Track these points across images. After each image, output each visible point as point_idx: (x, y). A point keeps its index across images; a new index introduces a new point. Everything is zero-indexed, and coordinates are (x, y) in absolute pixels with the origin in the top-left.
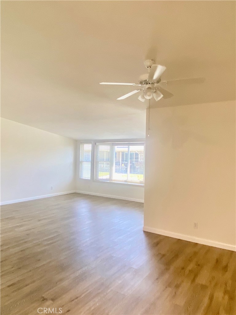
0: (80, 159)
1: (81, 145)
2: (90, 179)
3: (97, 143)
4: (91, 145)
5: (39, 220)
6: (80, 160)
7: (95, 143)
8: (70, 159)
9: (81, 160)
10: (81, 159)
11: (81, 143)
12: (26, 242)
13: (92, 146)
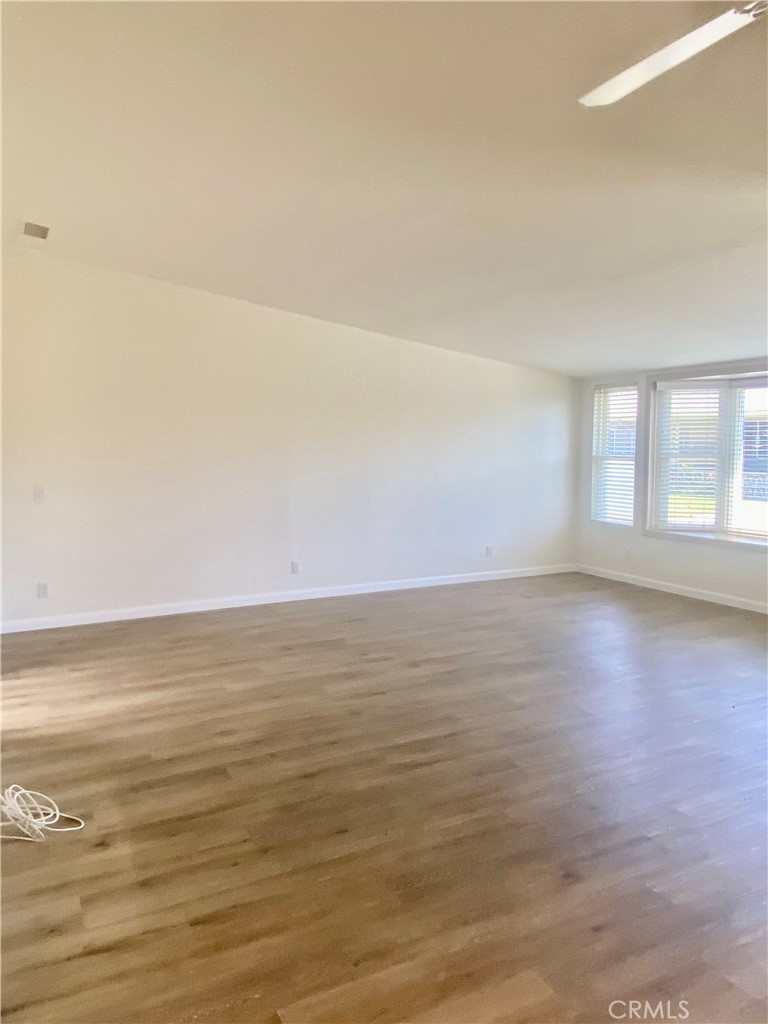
0: (594, 449)
1: (597, 395)
2: (631, 524)
3: (658, 384)
4: (636, 392)
5: (414, 664)
6: (594, 454)
7: (653, 382)
8: (555, 450)
9: (597, 452)
10: (597, 447)
11: (598, 387)
12: (334, 743)
13: (640, 394)
